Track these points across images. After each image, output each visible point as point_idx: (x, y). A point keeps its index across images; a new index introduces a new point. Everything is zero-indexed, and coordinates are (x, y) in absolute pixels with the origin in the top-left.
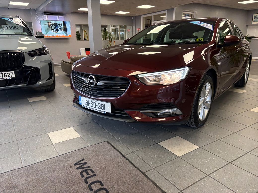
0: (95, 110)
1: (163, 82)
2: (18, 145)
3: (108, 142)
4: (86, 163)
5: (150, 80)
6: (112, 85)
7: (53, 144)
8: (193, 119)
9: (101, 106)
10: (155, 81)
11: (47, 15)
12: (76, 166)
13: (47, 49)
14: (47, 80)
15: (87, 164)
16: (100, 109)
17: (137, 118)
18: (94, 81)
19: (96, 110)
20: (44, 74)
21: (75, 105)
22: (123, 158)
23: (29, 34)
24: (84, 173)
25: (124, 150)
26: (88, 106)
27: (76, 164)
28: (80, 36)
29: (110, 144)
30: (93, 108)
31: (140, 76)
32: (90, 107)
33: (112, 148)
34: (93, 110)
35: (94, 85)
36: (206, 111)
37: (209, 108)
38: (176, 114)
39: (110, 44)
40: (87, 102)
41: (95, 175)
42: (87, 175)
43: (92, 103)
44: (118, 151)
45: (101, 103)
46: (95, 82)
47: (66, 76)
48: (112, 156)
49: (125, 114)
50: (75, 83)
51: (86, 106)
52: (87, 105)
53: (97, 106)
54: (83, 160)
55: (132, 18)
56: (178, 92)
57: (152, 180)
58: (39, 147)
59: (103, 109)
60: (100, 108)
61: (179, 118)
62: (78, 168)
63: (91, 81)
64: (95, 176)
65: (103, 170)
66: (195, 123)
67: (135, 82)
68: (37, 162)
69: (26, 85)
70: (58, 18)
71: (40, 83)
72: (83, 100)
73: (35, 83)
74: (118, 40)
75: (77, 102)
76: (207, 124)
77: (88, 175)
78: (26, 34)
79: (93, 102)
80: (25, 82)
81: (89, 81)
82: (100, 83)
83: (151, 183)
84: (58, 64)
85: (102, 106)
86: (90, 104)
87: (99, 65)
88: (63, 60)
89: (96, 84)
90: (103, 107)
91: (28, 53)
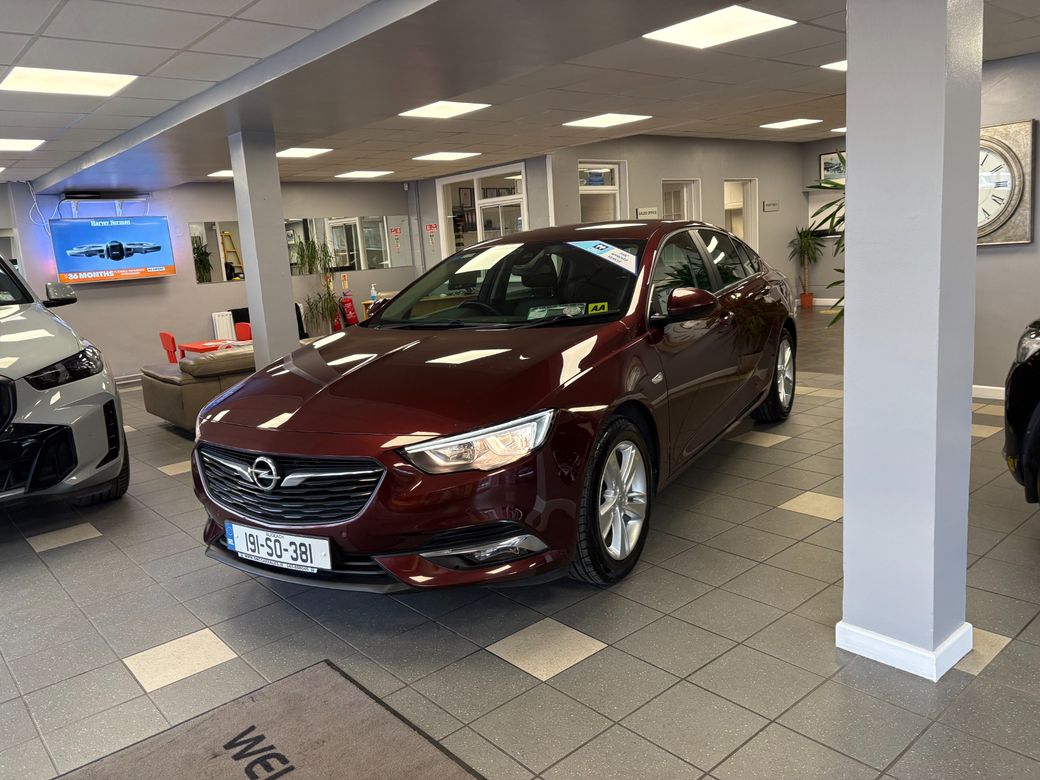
0: (279, 565)
1: (482, 462)
2: (28, 711)
3: (329, 663)
4: (261, 738)
5: (446, 458)
6: (332, 482)
7: (146, 693)
8: (587, 559)
9: (299, 552)
10: (459, 457)
11: (76, 201)
12: (230, 750)
13: (94, 353)
14: (99, 466)
15: (264, 741)
16: (296, 559)
17: (420, 579)
18: (271, 473)
19: (285, 566)
20: (90, 446)
21: (213, 553)
22: (378, 707)
23: (21, 297)
24: (258, 769)
25: (381, 681)
26: (256, 554)
27: (229, 746)
28: (207, 254)
29: (338, 669)
30: (274, 557)
31: (410, 450)
32: (262, 555)
33: (342, 679)
34: (273, 563)
35: (273, 484)
36: (635, 527)
37: (644, 517)
38: (529, 551)
39: (328, 288)
40: (252, 541)
41: (292, 768)
42: (266, 773)
43: (268, 542)
44: (362, 688)
45: (298, 540)
46: (275, 477)
47: (164, 431)
48: (341, 706)
49: (377, 567)
50: (210, 481)
51: (250, 552)
52: (254, 551)
53: (286, 550)
54: (252, 728)
55: (403, 187)
56: (533, 480)
57: (461, 758)
58: (101, 709)
59: (306, 561)
60: (295, 556)
61: (544, 560)
62: (237, 757)
63: (264, 474)
64: (292, 773)
65: (314, 752)
66: (595, 570)
67: (399, 467)
68: (102, 756)
69: (25, 493)
70: (118, 209)
71: (73, 479)
72: (240, 537)
73: (57, 481)
74: (360, 268)
75: (218, 541)
76: (641, 568)
77: (268, 771)
78: (10, 298)
79: (273, 539)
80: (19, 480)
81: (257, 474)
82: (293, 479)
83: (455, 767)
84: (124, 379)
85: (303, 549)
86: (262, 545)
87: (291, 415)
88: (151, 372)
89: (279, 482)
90: (305, 553)
91: (27, 380)
